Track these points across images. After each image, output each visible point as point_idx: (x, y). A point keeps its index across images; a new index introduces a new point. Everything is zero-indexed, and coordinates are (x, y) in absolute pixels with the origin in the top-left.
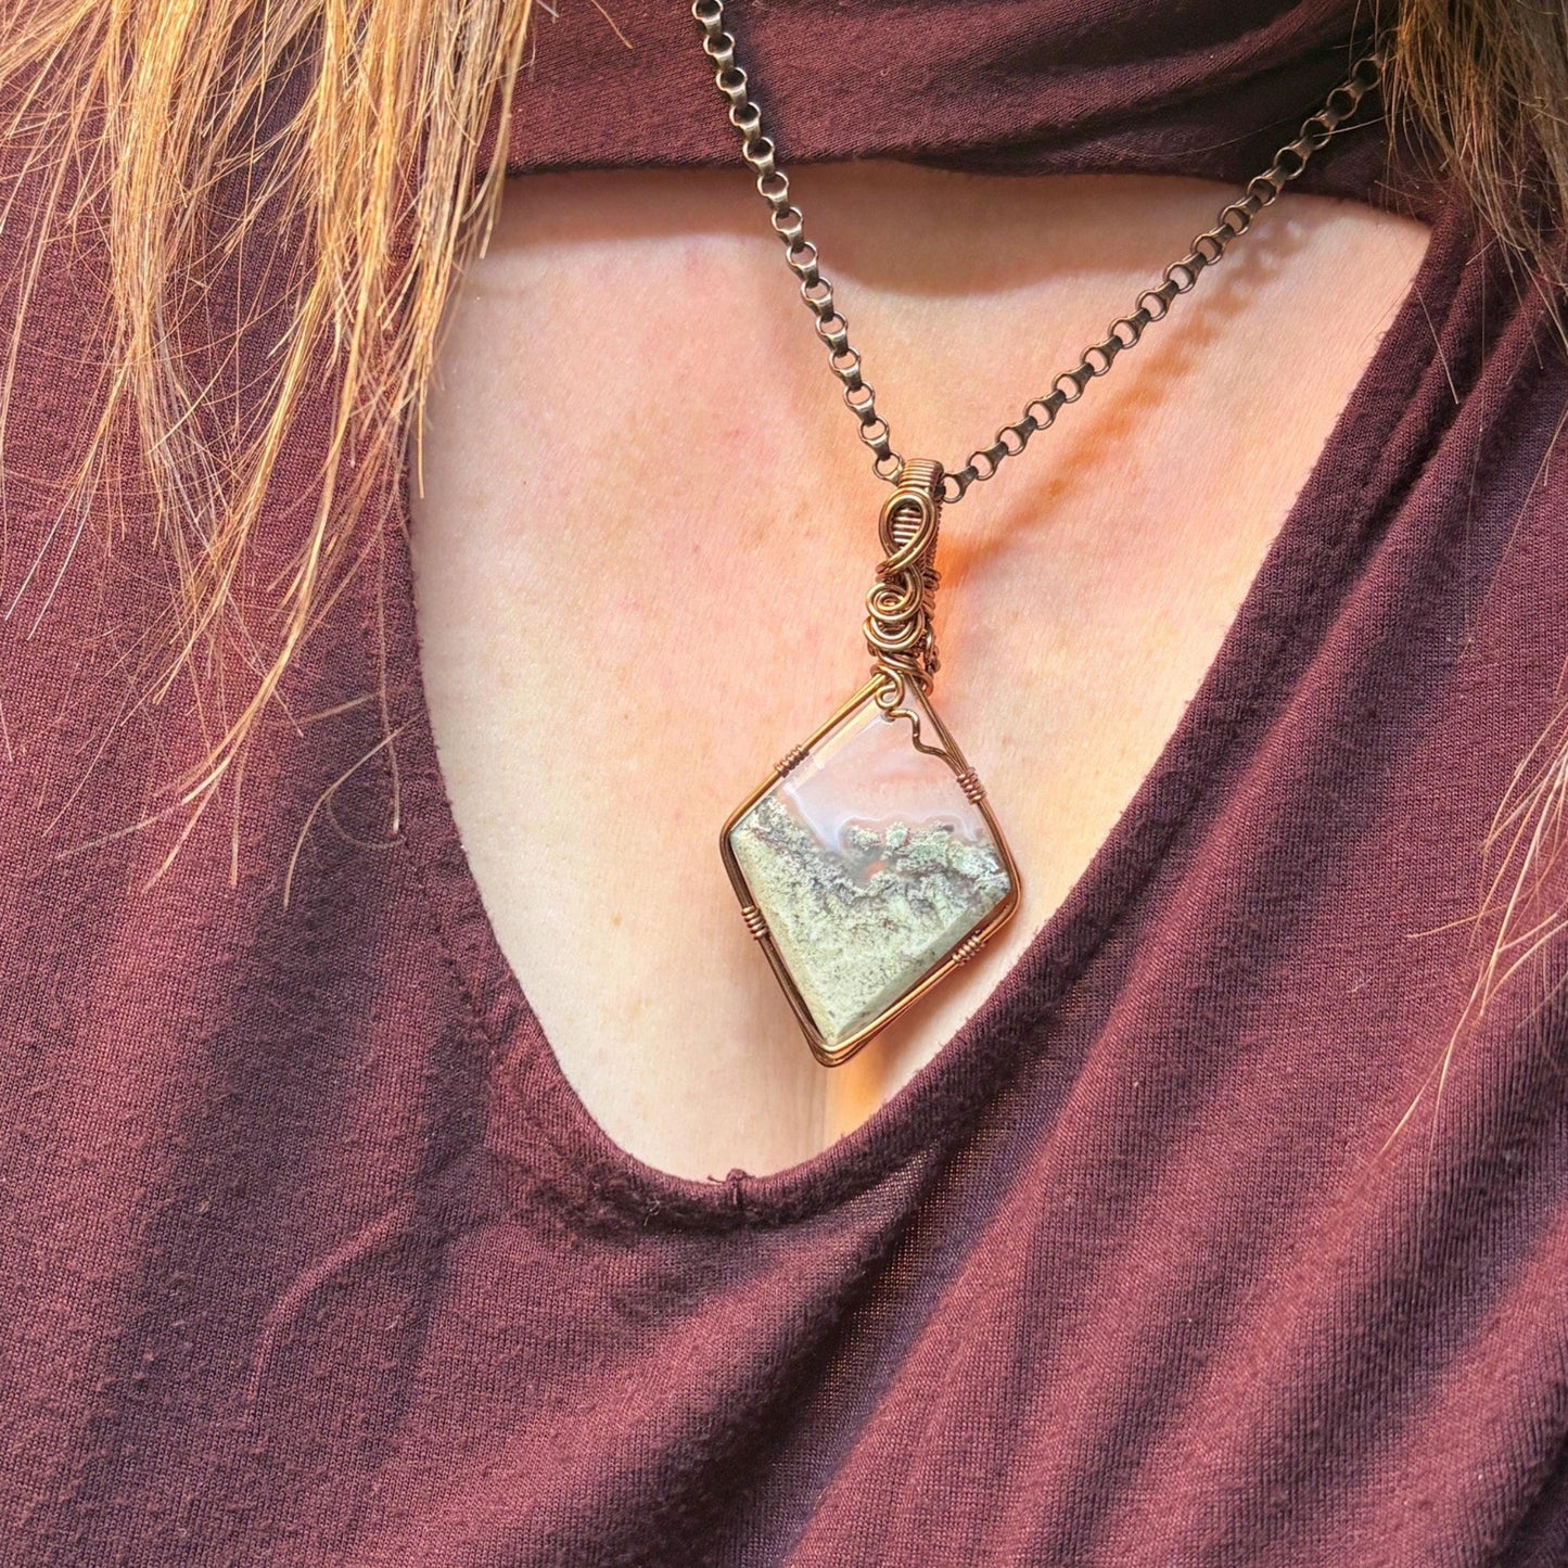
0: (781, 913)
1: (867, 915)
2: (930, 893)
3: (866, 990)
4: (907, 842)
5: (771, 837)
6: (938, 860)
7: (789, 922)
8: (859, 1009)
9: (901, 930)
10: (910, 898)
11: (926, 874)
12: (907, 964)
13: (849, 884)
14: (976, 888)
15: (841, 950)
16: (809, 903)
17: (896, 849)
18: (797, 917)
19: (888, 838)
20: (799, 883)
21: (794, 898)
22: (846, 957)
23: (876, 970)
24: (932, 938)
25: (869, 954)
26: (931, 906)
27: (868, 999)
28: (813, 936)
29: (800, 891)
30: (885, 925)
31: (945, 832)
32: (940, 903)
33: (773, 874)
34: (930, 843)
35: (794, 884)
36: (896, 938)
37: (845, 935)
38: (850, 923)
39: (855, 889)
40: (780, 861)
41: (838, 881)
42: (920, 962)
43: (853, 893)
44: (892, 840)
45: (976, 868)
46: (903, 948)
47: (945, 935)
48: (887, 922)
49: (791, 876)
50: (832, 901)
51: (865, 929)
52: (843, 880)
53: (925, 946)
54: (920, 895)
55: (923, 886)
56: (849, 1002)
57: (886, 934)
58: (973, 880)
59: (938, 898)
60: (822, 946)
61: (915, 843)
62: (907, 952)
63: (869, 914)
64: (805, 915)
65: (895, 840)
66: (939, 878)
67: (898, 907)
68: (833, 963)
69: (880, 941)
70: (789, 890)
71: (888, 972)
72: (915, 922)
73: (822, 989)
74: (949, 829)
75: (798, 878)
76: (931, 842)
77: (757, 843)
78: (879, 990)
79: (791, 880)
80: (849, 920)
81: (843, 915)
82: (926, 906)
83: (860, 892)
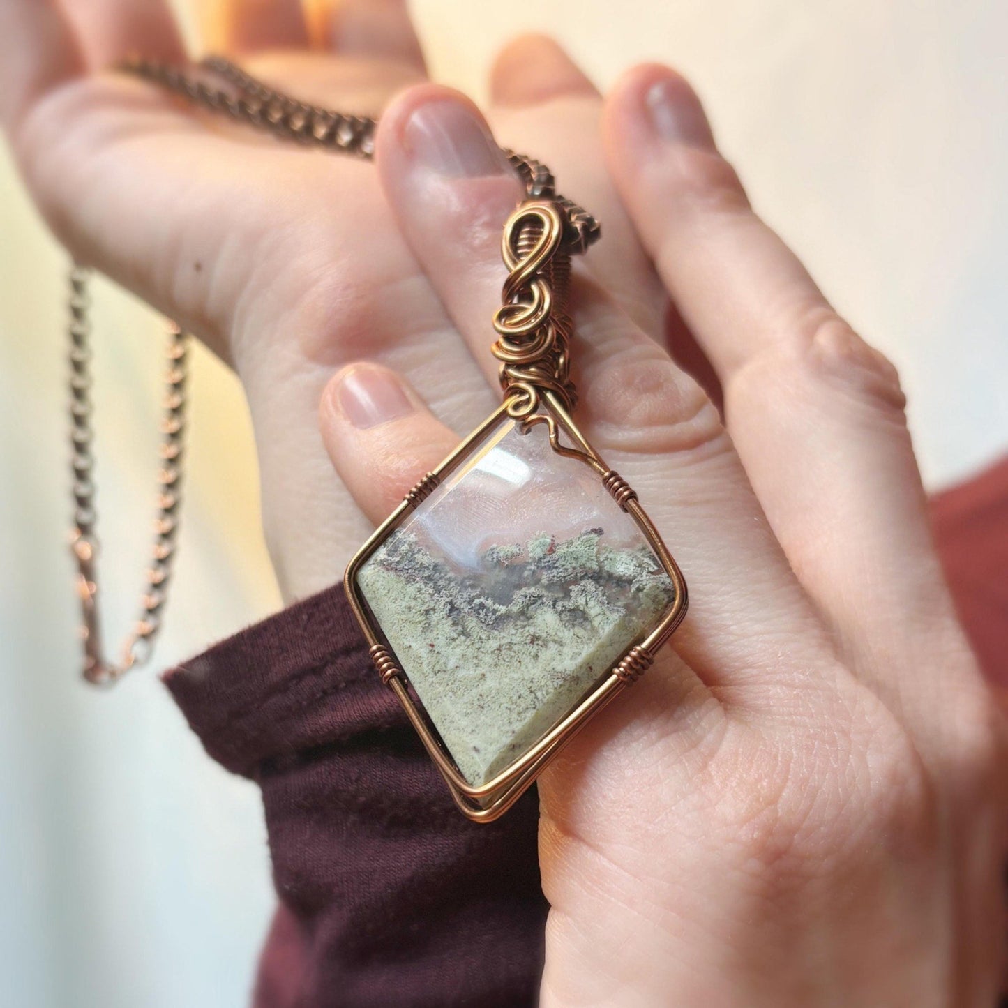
0: (413, 645)
1: (511, 633)
2: (582, 600)
3: (514, 716)
4: (552, 550)
5: (400, 567)
6: (588, 565)
7: (424, 652)
8: (507, 740)
9: (551, 644)
10: (559, 608)
11: (576, 581)
12: (561, 682)
13: (489, 603)
14: (633, 589)
15: (484, 675)
16: (445, 628)
17: (540, 559)
18: (432, 646)
19: (530, 549)
20: (433, 609)
21: (427, 628)
22: (491, 683)
23: (524, 692)
24: (587, 650)
25: (516, 676)
26: (585, 617)
27: (518, 727)
28: (451, 664)
29: (435, 617)
30: (532, 642)
31: (594, 535)
32: (594, 610)
33: (404, 604)
34: (579, 549)
35: (427, 612)
36: (545, 655)
37: (488, 659)
38: (493, 644)
39: (496, 606)
40: (411, 589)
41: (477, 601)
42: (576, 679)
43: (495, 611)
44: (534, 550)
45: (632, 568)
46: (555, 664)
47: (602, 646)
48: (534, 639)
49: (424, 603)
50: (472, 623)
51: (510, 649)
52: (482, 600)
53: (580, 660)
54: (570, 605)
55: (573, 594)
56: (495, 734)
57: (534, 651)
58: (630, 582)
59: (591, 604)
60: (461, 674)
61: (561, 551)
62: (559, 668)
63: (513, 631)
64: (441, 642)
65: (538, 550)
66: (590, 585)
67: (547, 620)
68: (475, 692)
69: (527, 660)
70: (423, 618)
71: (539, 694)
72: (567, 634)
73: (464, 722)
74: (599, 532)
75: (432, 605)
76: (578, 547)
77: (385, 575)
78: (530, 715)
79: (424, 608)
80: (491, 642)
81: (484, 637)
82: (577, 616)
83: (502, 609)
